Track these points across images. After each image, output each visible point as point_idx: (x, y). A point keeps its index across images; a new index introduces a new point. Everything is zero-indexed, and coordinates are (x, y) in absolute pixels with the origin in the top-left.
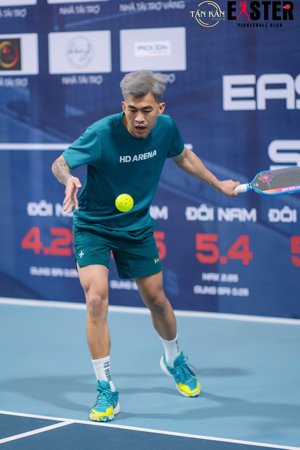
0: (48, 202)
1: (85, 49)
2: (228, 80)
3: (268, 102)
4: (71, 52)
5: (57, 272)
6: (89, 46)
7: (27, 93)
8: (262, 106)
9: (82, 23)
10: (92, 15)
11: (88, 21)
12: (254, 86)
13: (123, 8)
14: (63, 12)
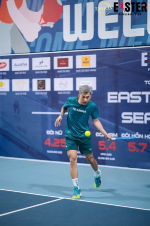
0: (53, 130)
1: (65, 83)
2: (109, 94)
3: (122, 100)
4: (61, 84)
5: (55, 152)
6: (66, 82)
7: (47, 96)
8: (120, 101)
9: (64, 75)
10: (67, 73)
11: (66, 75)
12: (117, 95)
13: (77, 71)
14: (59, 72)
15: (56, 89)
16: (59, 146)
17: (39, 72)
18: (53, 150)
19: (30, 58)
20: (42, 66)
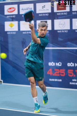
0: (54, 62)
1: (63, 23)
4: (60, 24)
5: (56, 80)
6: (64, 23)
7: (49, 35)
10: (65, 15)
11: (64, 17)
13: (73, 13)
14: (58, 14)
15: (56, 28)
16: (59, 75)
17: (42, 15)
18: (55, 79)
19: (35, 3)
20: (44, 10)
